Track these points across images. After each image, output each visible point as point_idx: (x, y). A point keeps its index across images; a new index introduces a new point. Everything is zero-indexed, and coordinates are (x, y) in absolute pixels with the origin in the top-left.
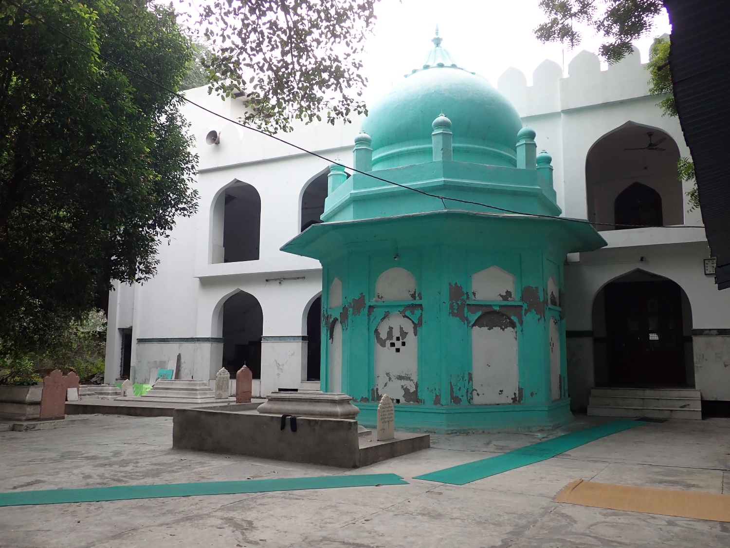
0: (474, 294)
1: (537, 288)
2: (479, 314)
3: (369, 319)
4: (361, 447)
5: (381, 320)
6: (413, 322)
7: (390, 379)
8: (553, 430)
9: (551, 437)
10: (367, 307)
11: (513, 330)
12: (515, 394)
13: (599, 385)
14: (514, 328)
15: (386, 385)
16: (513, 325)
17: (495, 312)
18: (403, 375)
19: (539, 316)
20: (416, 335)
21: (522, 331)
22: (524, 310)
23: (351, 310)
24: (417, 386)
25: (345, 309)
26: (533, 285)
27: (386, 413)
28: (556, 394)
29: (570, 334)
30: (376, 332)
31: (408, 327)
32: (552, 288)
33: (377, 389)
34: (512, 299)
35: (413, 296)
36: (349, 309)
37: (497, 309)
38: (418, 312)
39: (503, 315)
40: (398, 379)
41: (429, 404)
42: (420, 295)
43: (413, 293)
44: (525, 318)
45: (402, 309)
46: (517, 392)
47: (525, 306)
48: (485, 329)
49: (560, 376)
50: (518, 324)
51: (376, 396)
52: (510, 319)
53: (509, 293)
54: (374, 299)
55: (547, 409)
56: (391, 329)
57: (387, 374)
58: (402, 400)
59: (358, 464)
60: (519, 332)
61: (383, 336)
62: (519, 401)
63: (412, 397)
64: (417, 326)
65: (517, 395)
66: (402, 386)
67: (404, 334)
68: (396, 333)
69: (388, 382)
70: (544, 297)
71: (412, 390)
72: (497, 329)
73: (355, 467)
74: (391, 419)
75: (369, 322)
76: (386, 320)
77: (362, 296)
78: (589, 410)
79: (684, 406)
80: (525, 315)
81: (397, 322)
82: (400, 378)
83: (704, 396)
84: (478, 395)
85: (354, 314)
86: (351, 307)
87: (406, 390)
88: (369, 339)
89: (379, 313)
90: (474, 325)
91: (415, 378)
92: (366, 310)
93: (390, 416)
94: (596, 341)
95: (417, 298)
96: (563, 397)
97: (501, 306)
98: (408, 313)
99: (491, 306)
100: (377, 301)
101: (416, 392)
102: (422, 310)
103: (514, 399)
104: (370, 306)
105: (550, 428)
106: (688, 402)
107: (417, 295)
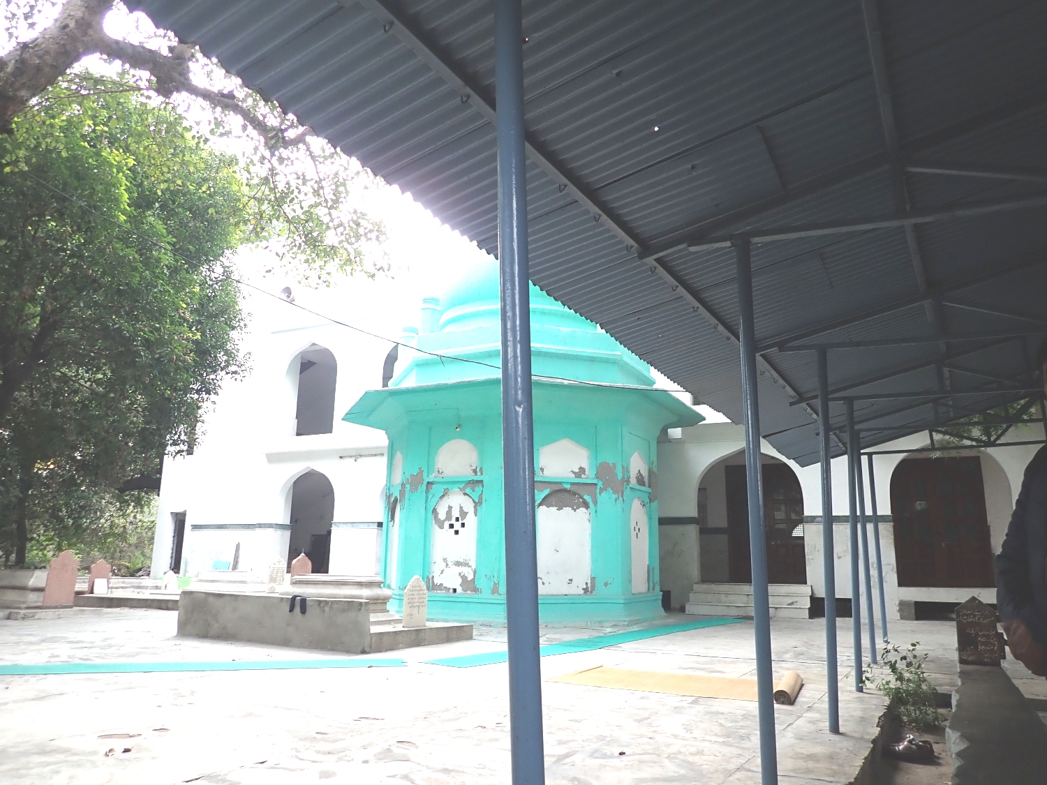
0: (542, 470)
1: (614, 465)
2: (547, 492)
3: (427, 497)
4: (374, 629)
5: (440, 498)
6: (473, 500)
7: (447, 565)
10: (425, 483)
11: (586, 511)
15: (442, 572)
16: (586, 505)
17: (565, 490)
18: (462, 561)
19: (616, 496)
20: (476, 515)
21: (596, 512)
22: (598, 488)
24: (475, 572)
25: (403, 485)
26: (610, 462)
27: (416, 597)
28: (640, 584)
30: (434, 511)
31: (469, 506)
32: (637, 465)
33: (433, 576)
34: (585, 476)
35: (475, 471)
36: (407, 486)
37: (568, 487)
38: (478, 489)
39: (575, 494)
41: (486, 594)
42: (481, 469)
43: (474, 468)
44: (600, 498)
45: (462, 486)
46: (589, 582)
47: (600, 484)
48: (554, 509)
49: (648, 566)
50: (591, 505)
51: (431, 585)
52: (582, 498)
53: (582, 470)
54: (433, 475)
56: (450, 508)
57: (444, 560)
58: (459, 590)
60: (593, 514)
61: (442, 516)
62: (591, 592)
63: (469, 585)
64: (477, 504)
65: (589, 585)
66: (460, 574)
67: (464, 514)
68: (456, 513)
69: (445, 569)
70: (624, 475)
71: (470, 577)
72: (567, 510)
73: (364, 652)
75: (426, 501)
76: (445, 498)
77: (421, 472)
78: (687, 607)
79: (792, 604)
80: (600, 493)
81: (457, 501)
82: (458, 564)
83: (816, 592)
84: (543, 584)
85: (411, 491)
86: (409, 484)
87: (464, 578)
88: (426, 520)
89: (437, 490)
90: (540, 504)
91: (473, 564)
92: (424, 486)
93: (421, 600)
95: (479, 473)
96: (651, 590)
97: (572, 484)
98: (468, 491)
100: (436, 477)
101: (473, 580)
102: (483, 487)
103: (586, 590)
104: (428, 483)
105: (626, 623)
106: (795, 599)
107: (478, 470)
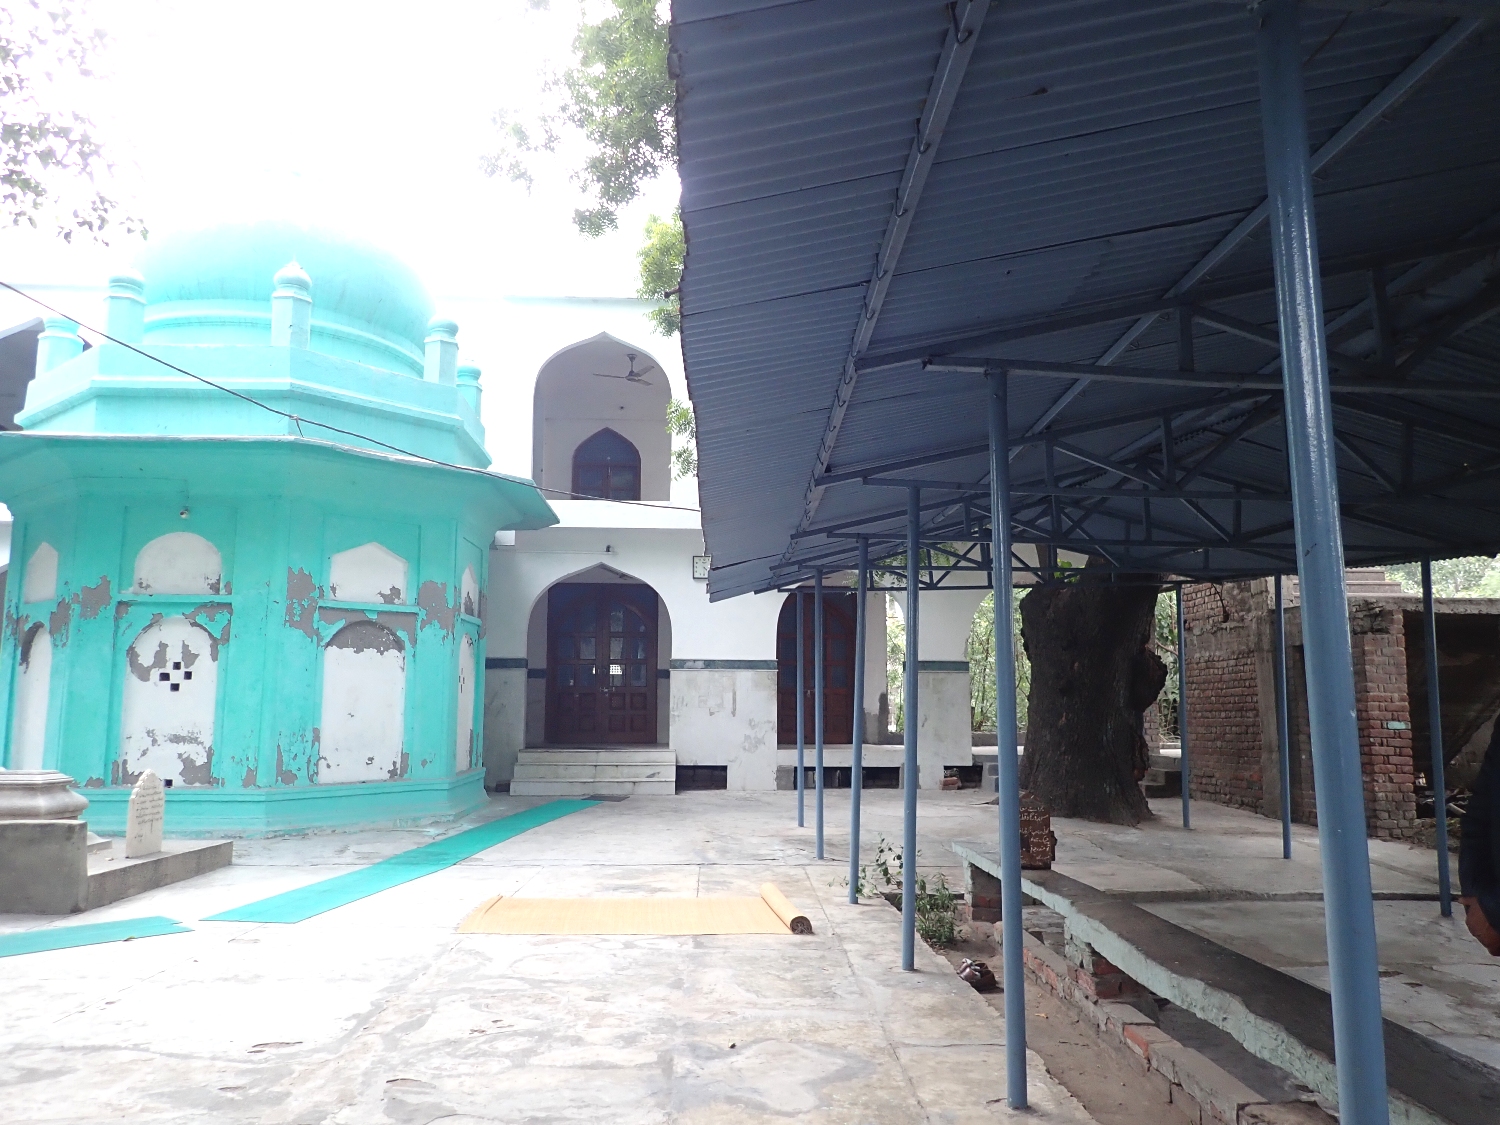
0: (333, 589)
1: (444, 585)
2: (341, 624)
3: (117, 627)
4: (91, 872)
5: (143, 629)
6: (210, 635)
7: (154, 742)
8: (454, 821)
9: (452, 833)
10: (114, 603)
11: (397, 653)
12: (394, 763)
13: (530, 746)
14: (400, 651)
15: (144, 753)
16: (399, 645)
17: (370, 623)
18: (184, 733)
19: (444, 632)
20: (214, 657)
21: (414, 656)
22: (420, 620)
23: (76, 608)
24: (210, 753)
25: (63, 605)
26: (438, 580)
27: (148, 805)
28: (463, 762)
29: (493, 664)
30: (132, 653)
31: (200, 644)
32: (468, 586)
33: (125, 762)
34: (400, 601)
35: (215, 588)
36: (73, 606)
37: (374, 617)
38: (222, 618)
39: (383, 628)
40: (171, 741)
41: (233, 787)
42: (228, 586)
43: (214, 581)
44: (420, 635)
45: (188, 611)
46: (399, 761)
47: (422, 614)
48: (349, 651)
49: (471, 731)
50: (408, 645)
51: (121, 775)
52: (394, 635)
53: (395, 591)
54: (131, 589)
55: (446, 787)
56: (163, 646)
57: (148, 733)
58: (178, 781)
59: (82, 906)
60: (409, 658)
61: (146, 658)
62: (401, 775)
63: (199, 774)
64: (217, 644)
65: (398, 766)
66: (180, 756)
67: (190, 657)
68: (174, 655)
69: (150, 747)
70: (455, 603)
71: (201, 760)
72: (372, 652)
73: (76, 910)
74: (157, 816)
75: (116, 633)
76: (154, 630)
77: (106, 582)
78: (512, 786)
79: (652, 775)
80: (421, 629)
81: (177, 635)
82: (176, 739)
83: (680, 759)
84: (328, 766)
85: (83, 615)
86: (79, 602)
87: (188, 763)
88: (114, 665)
89: (139, 616)
90: (329, 644)
91: (207, 739)
92: (111, 609)
93: (155, 811)
94: (532, 674)
95: (222, 591)
96: (473, 766)
97: (380, 613)
98: (201, 619)
99: (363, 611)
100: (136, 594)
101: (208, 765)
102: (231, 614)
103: (393, 773)
104: (120, 603)
105: (451, 818)
106: (656, 770)
107: (222, 586)
